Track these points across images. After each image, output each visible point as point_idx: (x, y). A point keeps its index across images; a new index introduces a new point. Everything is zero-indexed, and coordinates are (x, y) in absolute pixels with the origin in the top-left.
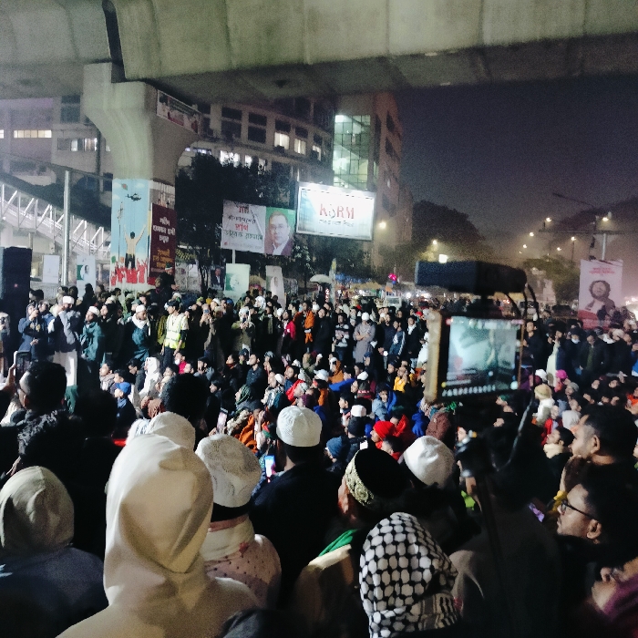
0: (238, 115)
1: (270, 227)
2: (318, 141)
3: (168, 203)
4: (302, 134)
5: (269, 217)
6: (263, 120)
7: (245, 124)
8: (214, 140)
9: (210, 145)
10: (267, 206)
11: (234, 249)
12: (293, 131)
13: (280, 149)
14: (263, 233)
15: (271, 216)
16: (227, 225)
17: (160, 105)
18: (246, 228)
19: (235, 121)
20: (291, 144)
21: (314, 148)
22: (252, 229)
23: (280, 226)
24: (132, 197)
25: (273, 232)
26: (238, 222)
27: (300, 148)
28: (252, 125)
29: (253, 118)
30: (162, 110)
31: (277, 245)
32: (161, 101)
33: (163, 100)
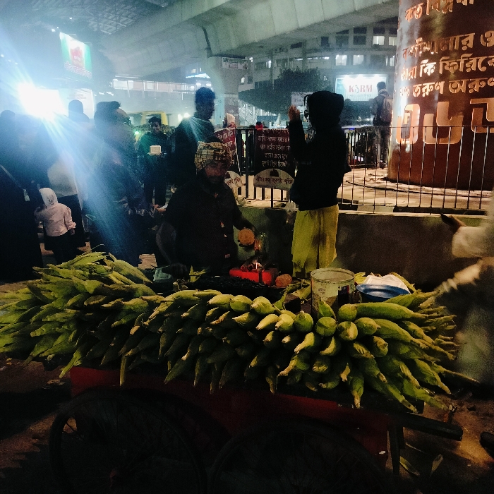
0: (347, 32)
6: (364, 30)
7: (351, 35)
8: (330, 50)
12: (387, 32)
13: (377, 46)
17: (224, 64)
19: (345, 35)
20: (386, 41)
26: (300, 102)
30: (225, 65)
32: (225, 61)
33: (226, 60)
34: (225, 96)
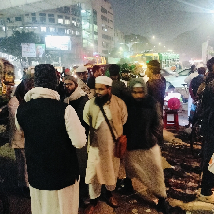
0: (45, 15)
1: (37, 49)
2: (74, 20)
4: (68, 18)
5: (37, 47)
6: (53, 16)
7: (47, 17)
8: (38, 23)
9: (37, 25)
10: (35, 43)
11: (26, 56)
12: (64, 18)
13: (60, 24)
14: (35, 51)
15: (37, 46)
16: (23, 50)
18: (29, 50)
19: (44, 17)
20: (64, 22)
21: (73, 22)
22: (31, 50)
23: (41, 49)
25: (38, 51)
26: (27, 49)
27: (67, 22)
28: (50, 17)
29: (50, 15)
31: (40, 54)
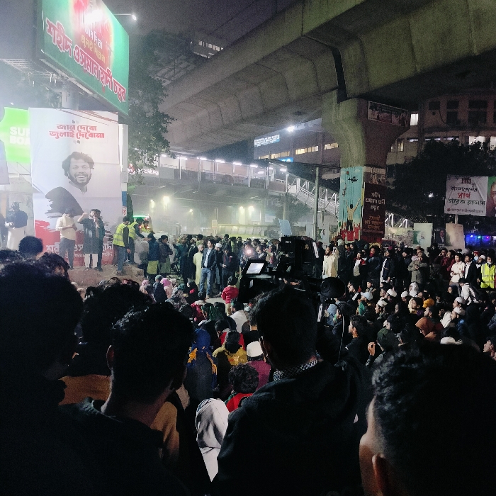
1: (491, 194)
3: (379, 182)
5: (492, 185)
7: (491, 111)
9: (457, 133)
10: (490, 176)
15: (494, 185)
16: (450, 194)
17: (370, 111)
18: (468, 196)
19: (482, 109)
22: (474, 196)
24: (352, 180)
26: (461, 191)
30: (372, 115)
33: (373, 107)
34: (364, 169)
